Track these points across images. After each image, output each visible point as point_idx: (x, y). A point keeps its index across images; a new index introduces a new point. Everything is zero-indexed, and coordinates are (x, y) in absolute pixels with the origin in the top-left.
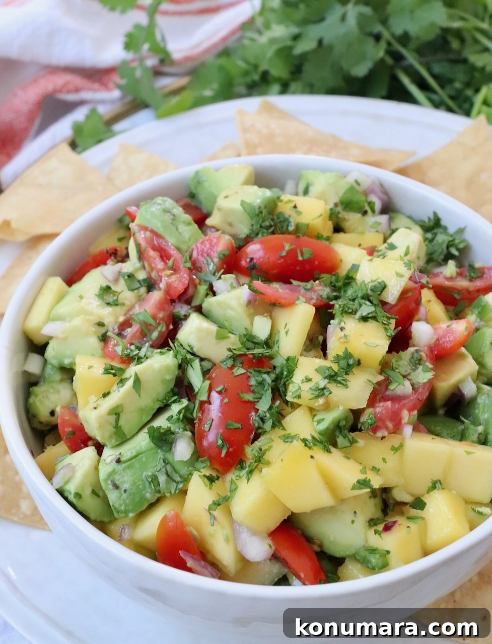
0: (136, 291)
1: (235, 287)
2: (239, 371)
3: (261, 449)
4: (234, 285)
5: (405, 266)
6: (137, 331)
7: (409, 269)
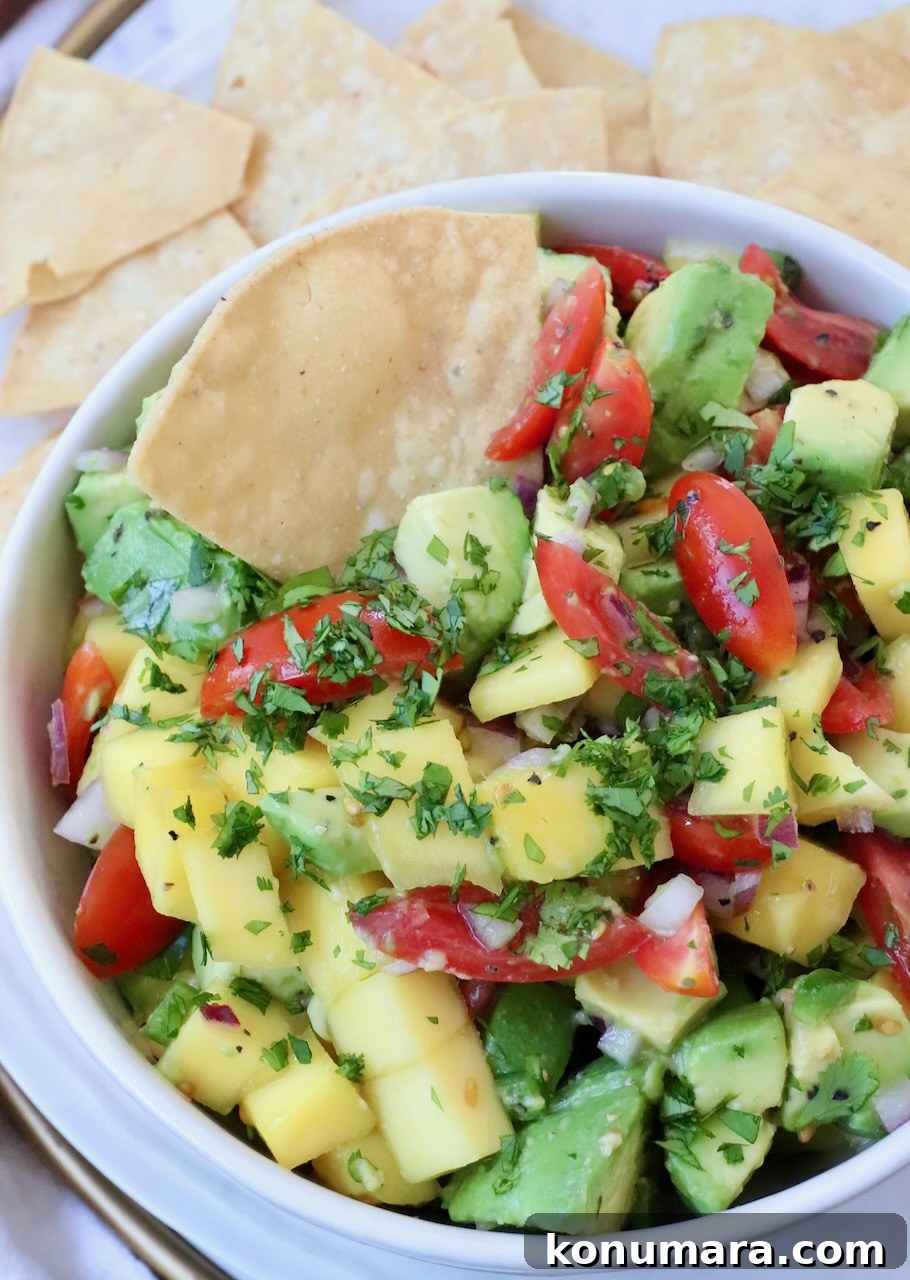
5: (770, 794)
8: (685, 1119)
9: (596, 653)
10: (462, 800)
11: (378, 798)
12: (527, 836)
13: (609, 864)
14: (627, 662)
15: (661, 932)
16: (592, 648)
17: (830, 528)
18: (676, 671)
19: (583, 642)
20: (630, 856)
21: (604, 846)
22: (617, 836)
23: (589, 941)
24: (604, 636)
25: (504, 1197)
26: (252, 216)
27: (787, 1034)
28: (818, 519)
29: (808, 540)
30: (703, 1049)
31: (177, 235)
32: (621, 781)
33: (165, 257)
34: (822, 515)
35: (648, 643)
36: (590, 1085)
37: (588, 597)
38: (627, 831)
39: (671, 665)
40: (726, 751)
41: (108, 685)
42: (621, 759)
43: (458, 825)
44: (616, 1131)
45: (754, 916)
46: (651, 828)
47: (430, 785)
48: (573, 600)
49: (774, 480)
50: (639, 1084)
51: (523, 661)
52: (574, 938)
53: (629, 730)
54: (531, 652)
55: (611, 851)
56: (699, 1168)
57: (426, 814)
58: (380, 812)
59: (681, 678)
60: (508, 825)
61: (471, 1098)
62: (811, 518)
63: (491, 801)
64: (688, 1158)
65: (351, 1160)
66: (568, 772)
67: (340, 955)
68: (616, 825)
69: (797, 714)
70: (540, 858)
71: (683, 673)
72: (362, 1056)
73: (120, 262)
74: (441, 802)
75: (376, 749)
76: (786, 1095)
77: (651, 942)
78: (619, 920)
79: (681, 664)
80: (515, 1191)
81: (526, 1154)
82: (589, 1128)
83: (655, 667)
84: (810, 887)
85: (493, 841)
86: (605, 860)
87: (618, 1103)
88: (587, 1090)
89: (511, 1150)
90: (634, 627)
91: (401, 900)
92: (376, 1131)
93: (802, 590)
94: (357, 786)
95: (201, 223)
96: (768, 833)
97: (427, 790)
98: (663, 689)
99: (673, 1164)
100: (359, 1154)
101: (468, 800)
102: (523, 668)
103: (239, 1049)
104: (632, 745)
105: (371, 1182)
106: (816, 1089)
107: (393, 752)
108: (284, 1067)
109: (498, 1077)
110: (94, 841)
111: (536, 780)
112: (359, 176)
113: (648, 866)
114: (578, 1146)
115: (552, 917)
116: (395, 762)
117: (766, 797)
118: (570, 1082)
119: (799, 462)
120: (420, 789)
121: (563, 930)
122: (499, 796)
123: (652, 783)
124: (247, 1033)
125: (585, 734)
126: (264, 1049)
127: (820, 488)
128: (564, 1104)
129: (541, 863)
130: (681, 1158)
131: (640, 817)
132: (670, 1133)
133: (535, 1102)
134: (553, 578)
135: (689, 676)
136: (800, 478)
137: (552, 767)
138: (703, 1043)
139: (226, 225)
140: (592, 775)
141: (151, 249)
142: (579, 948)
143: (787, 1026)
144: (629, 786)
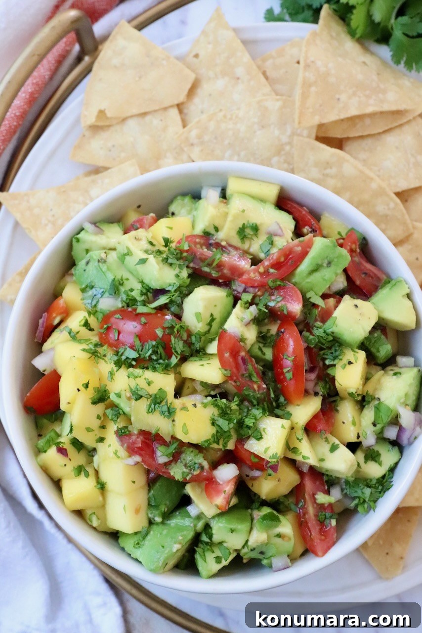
0: (260, 250)
1: (242, 321)
2: (159, 332)
3: (105, 356)
4: (244, 321)
5: (273, 454)
6: (205, 256)
7: (270, 458)
8: (207, 543)
9: (229, 375)
10: (167, 404)
11: (138, 394)
12: (185, 424)
13: (210, 444)
14: (239, 381)
15: (218, 480)
16: (228, 373)
17: (335, 358)
18: (256, 389)
19: (226, 370)
20: (218, 444)
21: (210, 437)
22: (216, 435)
23: (192, 474)
24: (234, 370)
25: (136, 549)
26: (185, 111)
27: (251, 529)
28: (332, 353)
29: (326, 359)
30: (220, 525)
31: (155, 111)
32: (225, 417)
33: (148, 118)
34: (334, 352)
35: (250, 376)
36: (179, 519)
37: (234, 353)
38: (220, 435)
39: (255, 387)
40: (265, 430)
41: (64, 315)
42: (227, 409)
43: (162, 413)
44: (180, 543)
45: (256, 483)
46: (229, 437)
47: (158, 396)
48: (227, 355)
49: (321, 335)
50: (195, 526)
51: (204, 362)
52: (187, 471)
53: (235, 400)
54: (209, 360)
55: (212, 440)
56: (205, 561)
57: (153, 406)
58: (136, 400)
59: (257, 392)
60: (180, 417)
61: (137, 511)
62: (330, 351)
63: (176, 407)
64: (203, 557)
65: (91, 514)
66: (207, 407)
67: (110, 447)
68: (217, 432)
69: (297, 423)
70: (186, 433)
71: (258, 391)
72: (106, 483)
73: (132, 116)
74: (159, 403)
75: (144, 377)
76: (243, 547)
77: (213, 482)
78: (205, 471)
79: (259, 387)
80: (141, 549)
81: (149, 537)
82: (172, 538)
83: (249, 385)
84: (279, 480)
85: (173, 421)
86: (209, 442)
87: (185, 532)
88: (178, 521)
89: (144, 533)
90: (246, 370)
91: (135, 434)
92: (103, 506)
93: (313, 376)
94: (132, 388)
95: (165, 109)
96: (268, 466)
97: (156, 397)
98: (250, 394)
99: (197, 556)
100: (94, 513)
101: (169, 405)
102: (203, 365)
103: (65, 465)
104: (234, 406)
105: (95, 523)
106: (254, 549)
107: (149, 380)
108: (78, 475)
109: (150, 505)
110: (44, 371)
111: (195, 405)
112: (221, 110)
113: (223, 450)
114: (166, 544)
115: (184, 459)
116: (149, 384)
117: (271, 455)
118: (174, 513)
119: (333, 333)
120: (153, 396)
121: (185, 465)
122: (180, 407)
123: (235, 421)
124: (70, 460)
125: (218, 396)
126: (74, 467)
127: (338, 342)
128: (169, 522)
129: (186, 435)
130: (201, 555)
131: (227, 431)
132: (200, 545)
133: (158, 519)
134: (223, 345)
135: (261, 392)
136: (331, 338)
137: (202, 403)
138: (221, 523)
139: (174, 112)
140: (215, 411)
141: (144, 114)
142: (188, 475)
143: (253, 526)
144: (227, 420)
